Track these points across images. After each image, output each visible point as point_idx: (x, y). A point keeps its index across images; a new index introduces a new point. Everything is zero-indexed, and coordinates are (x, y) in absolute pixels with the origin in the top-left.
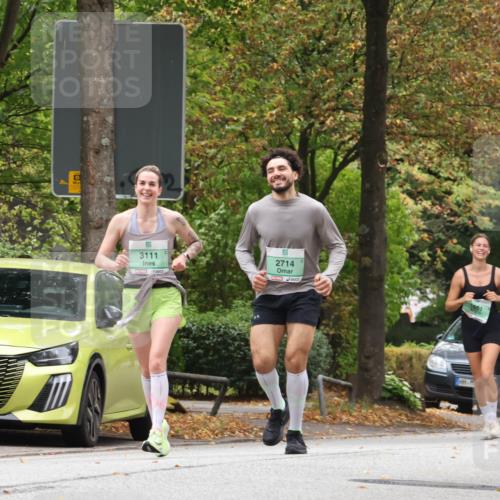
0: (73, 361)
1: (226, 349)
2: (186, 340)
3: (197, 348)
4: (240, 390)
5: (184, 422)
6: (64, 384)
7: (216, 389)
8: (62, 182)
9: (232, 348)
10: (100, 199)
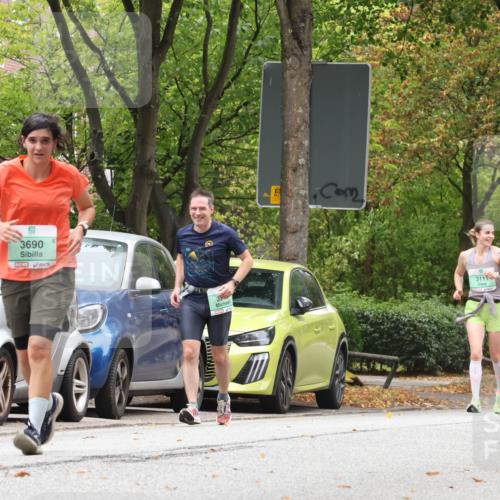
0: (270, 343)
1: (398, 333)
2: (364, 326)
3: (374, 332)
4: (409, 367)
5: (362, 394)
6: (263, 361)
7: (389, 366)
8: (265, 195)
9: (403, 332)
10: (296, 208)
